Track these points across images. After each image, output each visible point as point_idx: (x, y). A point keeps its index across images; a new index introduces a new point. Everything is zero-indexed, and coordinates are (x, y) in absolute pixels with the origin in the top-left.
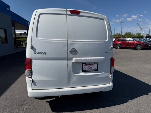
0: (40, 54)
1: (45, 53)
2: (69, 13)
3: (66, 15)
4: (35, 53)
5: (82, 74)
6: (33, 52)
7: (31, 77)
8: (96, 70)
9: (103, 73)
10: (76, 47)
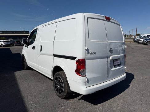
0: (92, 54)
1: (95, 53)
2: (105, 19)
3: (104, 20)
4: (88, 53)
5: (114, 69)
6: (87, 53)
7: (85, 76)
8: (120, 65)
9: (121, 67)
10: (112, 46)
